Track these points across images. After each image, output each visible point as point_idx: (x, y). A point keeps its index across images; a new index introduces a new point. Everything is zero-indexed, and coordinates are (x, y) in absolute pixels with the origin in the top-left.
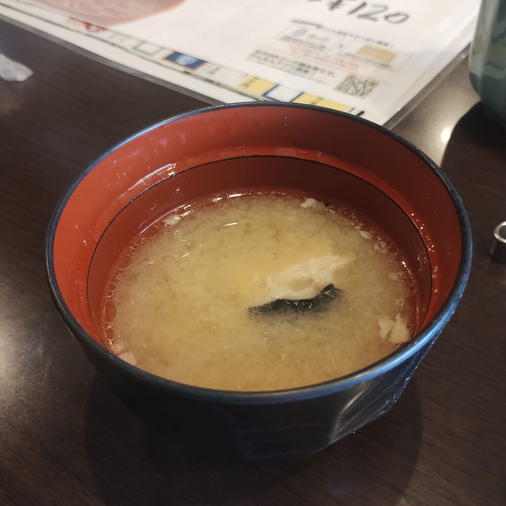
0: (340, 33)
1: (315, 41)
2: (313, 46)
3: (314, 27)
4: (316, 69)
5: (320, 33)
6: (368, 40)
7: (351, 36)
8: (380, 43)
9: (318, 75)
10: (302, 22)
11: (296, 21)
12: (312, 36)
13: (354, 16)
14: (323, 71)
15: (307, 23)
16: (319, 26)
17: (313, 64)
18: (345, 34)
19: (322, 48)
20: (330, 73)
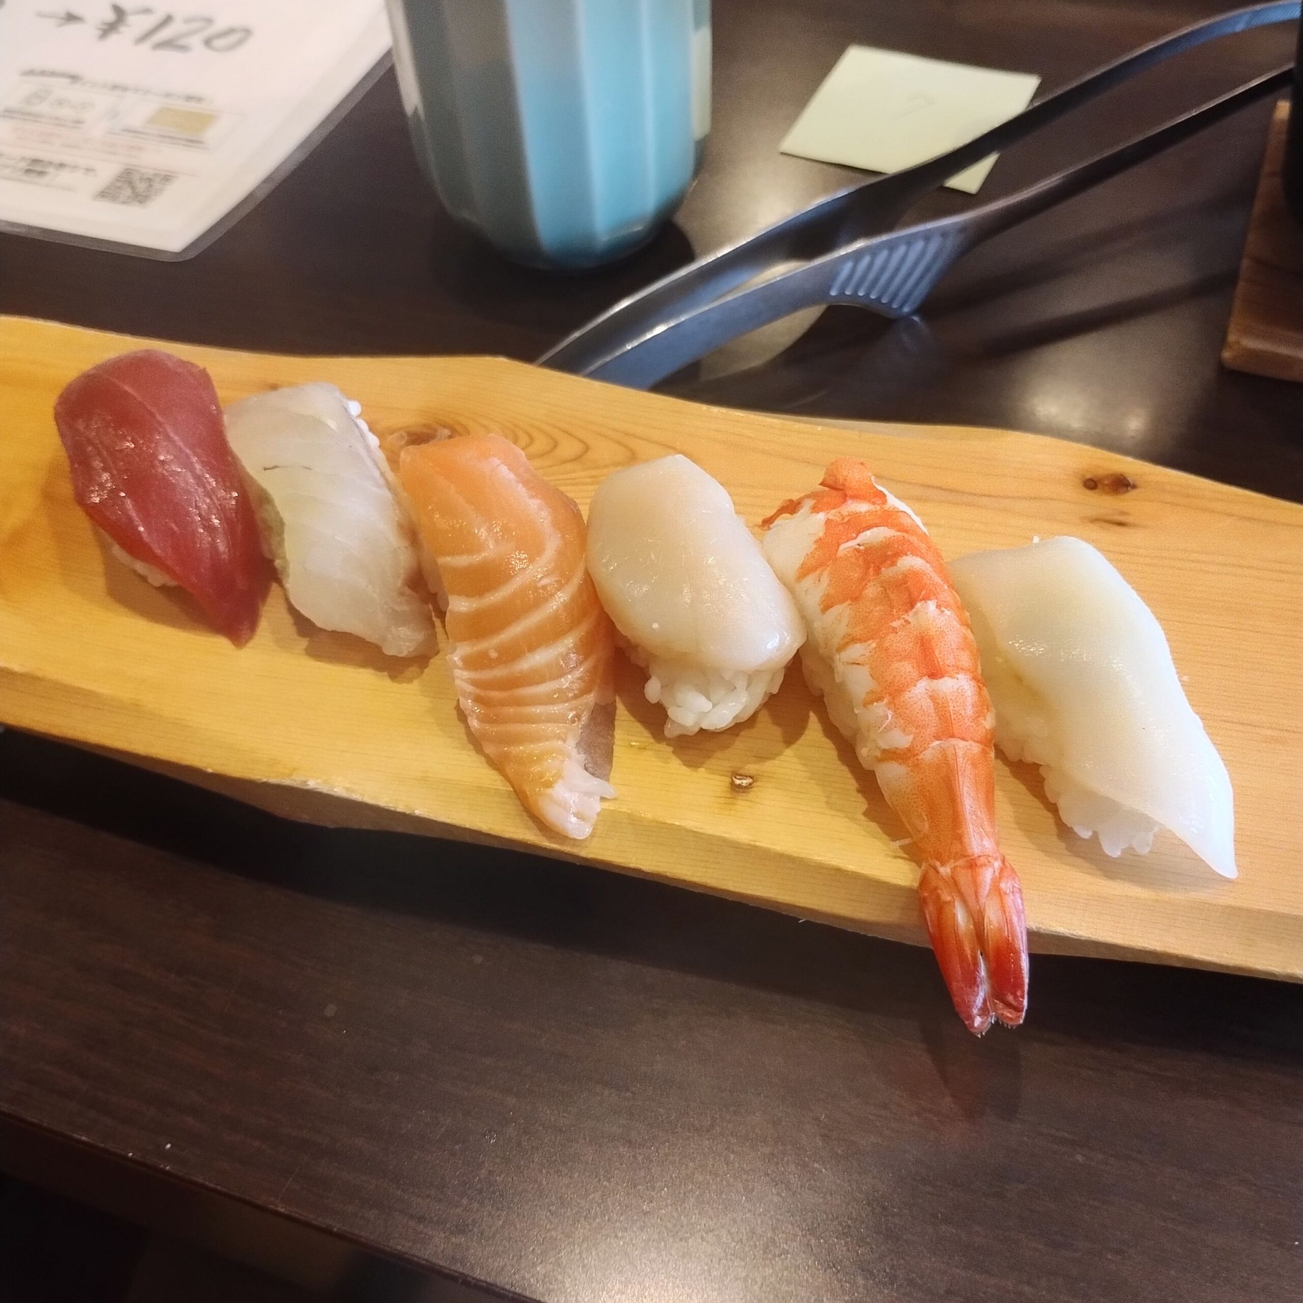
0: (115, 87)
1: (66, 112)
2: (59, 122)
3: (67, 81)
4: (62, 166)
5: (75, 94)
6: (168, 95)
7: (137, 90)
8: (189, 98)
9: (65, 176)
10: (43, 73)
11: (31, 73)
12: (60, 103)
13: (146, 46)
14: (75, 167)
15: (53, 74)
16: (74, 78)
17: (56, 158)
18: (124, 89)
19: (78, 122)
20: (89, 170)
